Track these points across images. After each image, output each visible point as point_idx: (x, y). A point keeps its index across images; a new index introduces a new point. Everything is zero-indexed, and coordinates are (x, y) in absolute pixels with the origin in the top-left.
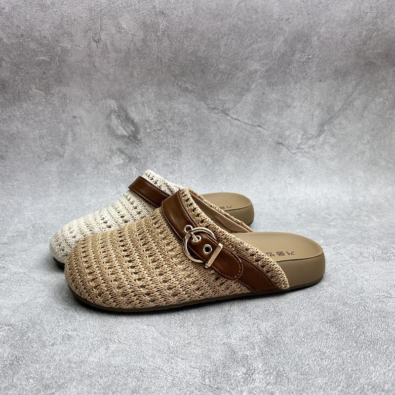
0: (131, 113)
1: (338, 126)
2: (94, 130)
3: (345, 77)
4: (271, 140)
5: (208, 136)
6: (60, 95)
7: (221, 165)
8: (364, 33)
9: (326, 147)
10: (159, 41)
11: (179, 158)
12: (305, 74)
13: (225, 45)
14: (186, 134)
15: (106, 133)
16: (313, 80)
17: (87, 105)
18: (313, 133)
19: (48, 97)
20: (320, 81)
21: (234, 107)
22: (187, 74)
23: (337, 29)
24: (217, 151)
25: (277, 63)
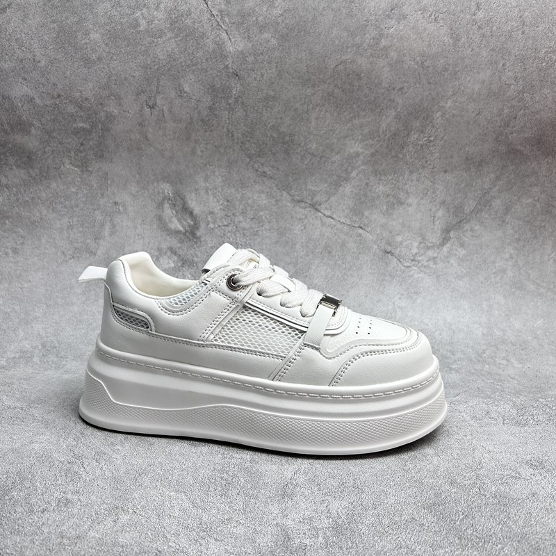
0: (190, 202)
1: (469, 234)
2: (140, 222)
3: (480, 168)
4: (376, 247)
5: (291, 237)
6: (100, 174)
7: (306, 276)
8: (506, 111)
9: (452, 261)
10: (231, 109)
12: (424, 162)
13: (317, 119)
14: (260, 233)
15: (155, 226)
16: (436, 169)
17: (133, 189)
18: (434, 240)
20: (445, 172)
21: (327, 201)
22: (265, 154)
23: (468, 105)
24: (302, 258)
25: (385, 145)
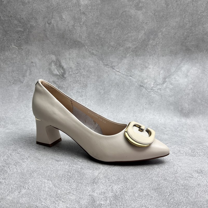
0: (62, 63)
1: (174, 80)
2: (42, 70)
3: (176, 55)
4: (137, 84)
5: (103, 79)
6: (26, 50)
7: (108, 94)
8: (185, 34)
9: (167, 90)
10: (81, 27)
11: (86, 89)
12: (155, 52)
13: (114, 32)
14: (91, 77)
15: (48, 72)
16: (159, 55)
17: (39, 57)
18: (160, 82)
19: (20, 51)
20: (163, 56)
21: (117, 65)
22: (94, 45)
23: (171, 30)
24: (107, 87)
25: (140, 45)
